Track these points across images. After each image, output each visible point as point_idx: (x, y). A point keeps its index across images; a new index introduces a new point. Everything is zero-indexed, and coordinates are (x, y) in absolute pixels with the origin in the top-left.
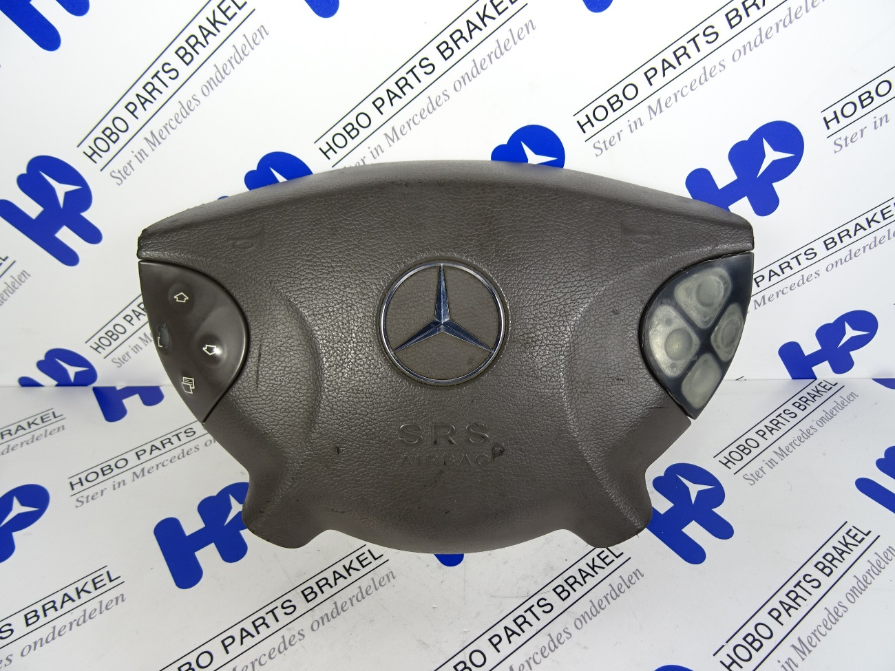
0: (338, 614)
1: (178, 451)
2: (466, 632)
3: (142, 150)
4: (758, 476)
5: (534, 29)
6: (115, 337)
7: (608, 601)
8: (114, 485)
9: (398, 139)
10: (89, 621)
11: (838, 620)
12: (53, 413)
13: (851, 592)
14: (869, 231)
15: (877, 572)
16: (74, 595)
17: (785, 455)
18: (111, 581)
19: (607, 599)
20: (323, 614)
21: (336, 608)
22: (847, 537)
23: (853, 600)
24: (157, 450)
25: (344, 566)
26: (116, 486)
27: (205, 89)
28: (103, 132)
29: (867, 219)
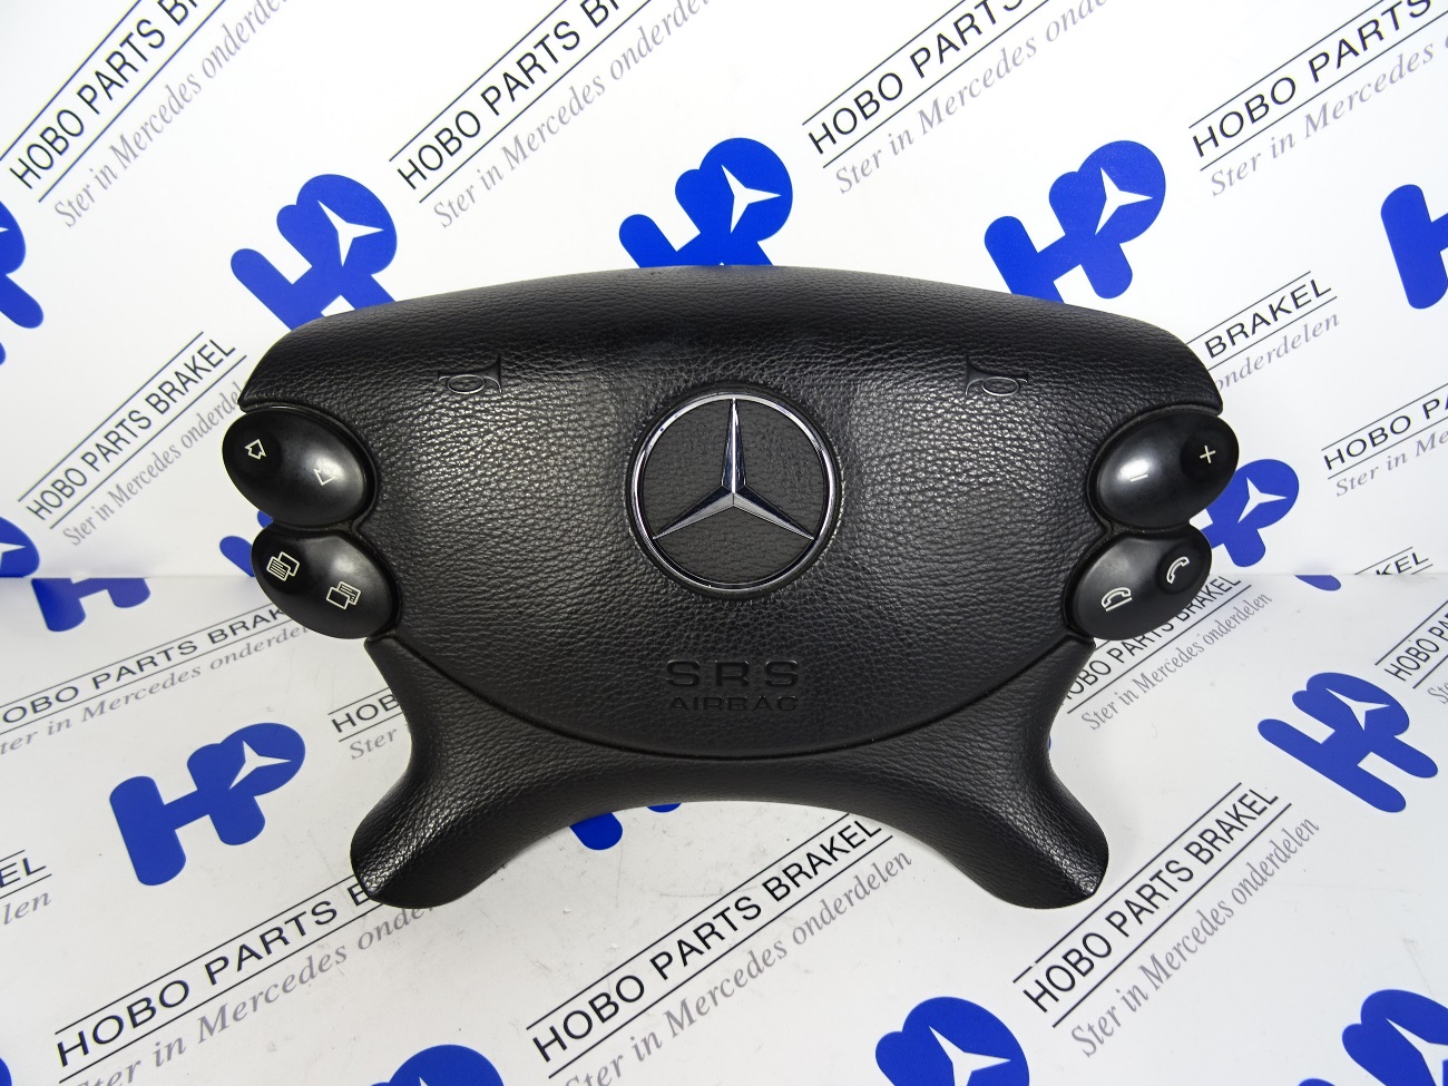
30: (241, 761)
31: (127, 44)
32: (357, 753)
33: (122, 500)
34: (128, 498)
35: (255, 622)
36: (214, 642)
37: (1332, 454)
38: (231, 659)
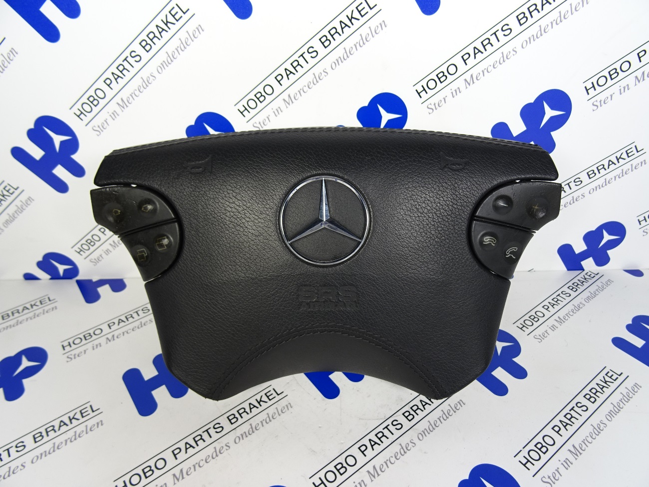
0: (253, 432)
1: (137, 324)
2: (342, 443)
3: (115, 111)
4: (544, 336)
5: (386, 27)
6: (92, 244)
7: (441, 421)
8: (93, 347)
9: (292, 102)
10: (78, 439)
11: (600, 433)
12: (49, 298)
13: (609, 414)
14: (618, 165)
15: (627, 400)
16: (67, 422)
17: (562, 322)
18: (93, 411)
20: (242, 432)
21: (252, 428)
22: (606, 377)
23: (610, 419)
24: (123, 323)
25: (256, 400)
26: (95, 347)
27: (159, 69)
28: (88, 99)
29: (616, 157)
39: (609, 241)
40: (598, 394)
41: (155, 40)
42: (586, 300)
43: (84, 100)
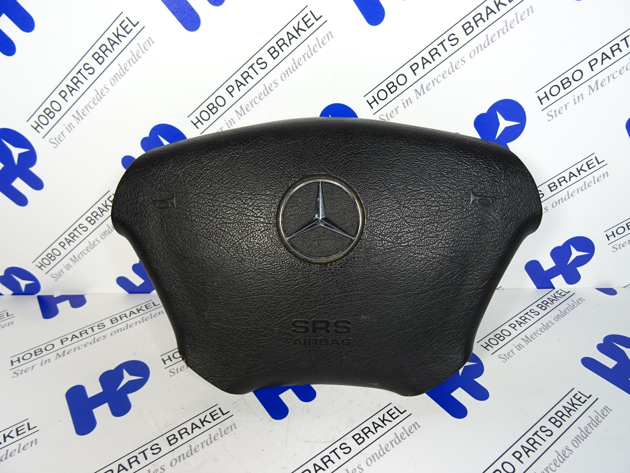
0: (192, 454)
1: (91, 339)
2: (285, 468)
3: (70, 123)
4: (509, 355)
5: (332, 37)
6: (53, 258)
7: (393, 446)
8: (42, 362)
9: (245, 114)
10: (9, 458)
12: (7, 313)
13: (576, 440)
14: (579, 177)
15: (595, 425)
17: (529, 341)
18: (29, 429)
19: (392, 444)
20: (180, 454)
21: (191, 450)
22: (573, 399)
23: (576, 445)
24: (76, 338)
25: (200, 420)
26: (44, 363)
27: (112, 81)
28: (44, 111)
29: (577, 169)
30: (122, 378)
31: (79, 74)
32: (172, 374)
33: (75, 262)
34: (78, 261)
35: (130, 314)
36: (112, 323)
37: (609, 233)
38: (120, 331)
39: (578, 258)
40: (564, 417)
41: (107, 52)
42: (556, 319)
43: (41, 112)
